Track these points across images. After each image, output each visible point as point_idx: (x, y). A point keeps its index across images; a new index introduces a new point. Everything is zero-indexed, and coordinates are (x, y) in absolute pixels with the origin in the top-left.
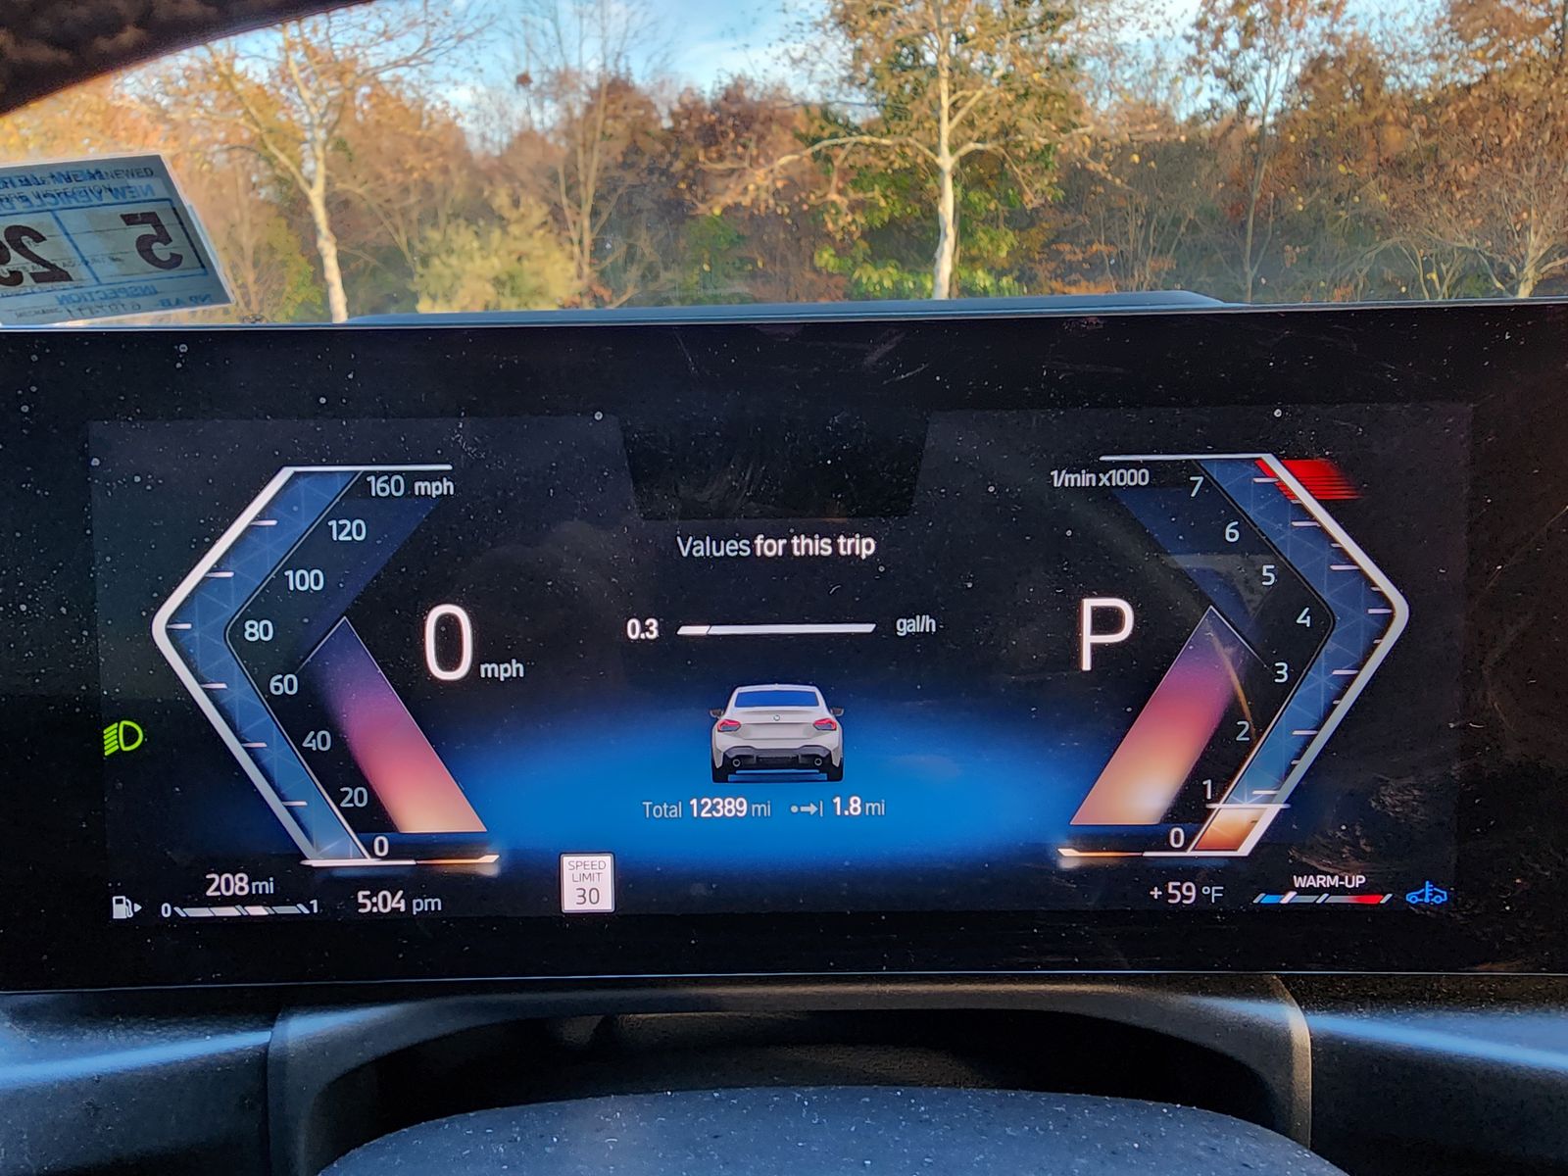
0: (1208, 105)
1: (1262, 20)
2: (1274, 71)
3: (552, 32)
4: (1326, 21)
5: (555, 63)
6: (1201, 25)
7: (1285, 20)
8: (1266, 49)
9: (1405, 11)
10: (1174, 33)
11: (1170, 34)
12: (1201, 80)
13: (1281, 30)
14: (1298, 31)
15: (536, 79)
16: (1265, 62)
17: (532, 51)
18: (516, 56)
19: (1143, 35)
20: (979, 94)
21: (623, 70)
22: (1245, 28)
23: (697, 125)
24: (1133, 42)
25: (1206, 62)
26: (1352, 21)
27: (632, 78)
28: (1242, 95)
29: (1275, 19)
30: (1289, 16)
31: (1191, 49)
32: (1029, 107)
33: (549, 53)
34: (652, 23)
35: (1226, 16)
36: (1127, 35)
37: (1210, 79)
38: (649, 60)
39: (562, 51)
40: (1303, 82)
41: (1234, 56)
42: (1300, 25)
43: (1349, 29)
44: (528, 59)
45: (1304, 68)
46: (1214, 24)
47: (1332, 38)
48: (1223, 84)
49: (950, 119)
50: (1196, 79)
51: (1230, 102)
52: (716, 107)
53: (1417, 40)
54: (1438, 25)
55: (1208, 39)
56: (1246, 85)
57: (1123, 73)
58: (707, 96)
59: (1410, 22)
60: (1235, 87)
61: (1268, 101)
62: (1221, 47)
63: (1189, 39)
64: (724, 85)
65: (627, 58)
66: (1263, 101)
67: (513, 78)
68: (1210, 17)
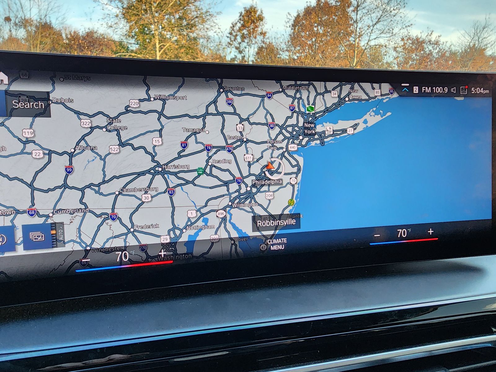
0: (234, 57)
1: (246, 34)
2: (250, 49)
3: (19, 4)
4: (262, 37)
5: (20, 14)
6: (231, 34)
7: (252, 35)
8: (247, 43)
9: (280, 37)
10: (223, 35)
11: (222, 35)
12: (231, 49)
13: (251, 38)
14: (255, 39)
15: (13, 19)
16: (248, 46)
17: (10, 9)
18: (4, 10)
19: (215, 34)
20: (168, 45)
21: (48, 21)
22: (242, 36)
23: (77, 43)
24: (213, 36)
25: (233, 44)
26: (268, 38)
27: (52, 25)
28: (242, 55)
29: (249, 35)
30: (253, 35)
31: (228, 40)
32: (182, 50)
33: (17, 11)
34: (58, 7)
35: (237, 32)
36: (211, 33)
37: (234, 49)
38: (57, 19)
39: (23, 11)
40: (258, 53)
41: (239, 43)
42: (255, 38)
43: (268, 41)
44: (9, 12)
45: (258, 50)
46: (234, 34)
47: (263, 42)
48: (237, 51)
49: (160, 51)
50: (230, 49)
51: (239, 56)
52: (84, 38)
53: (284, 46)
54: (288, 41)
55: (233, 38)
56: (243, 52)
57: (210, 44)
58: (81, 34)
59: (281, 41)
60: (240, 52)
61: (249, 57)
62: (236, 40)
63: (228, 37)
64: (86, 32)
65: (50, 17)
66: (248, 57)
67: (4, 18)
68: (233, 32)
